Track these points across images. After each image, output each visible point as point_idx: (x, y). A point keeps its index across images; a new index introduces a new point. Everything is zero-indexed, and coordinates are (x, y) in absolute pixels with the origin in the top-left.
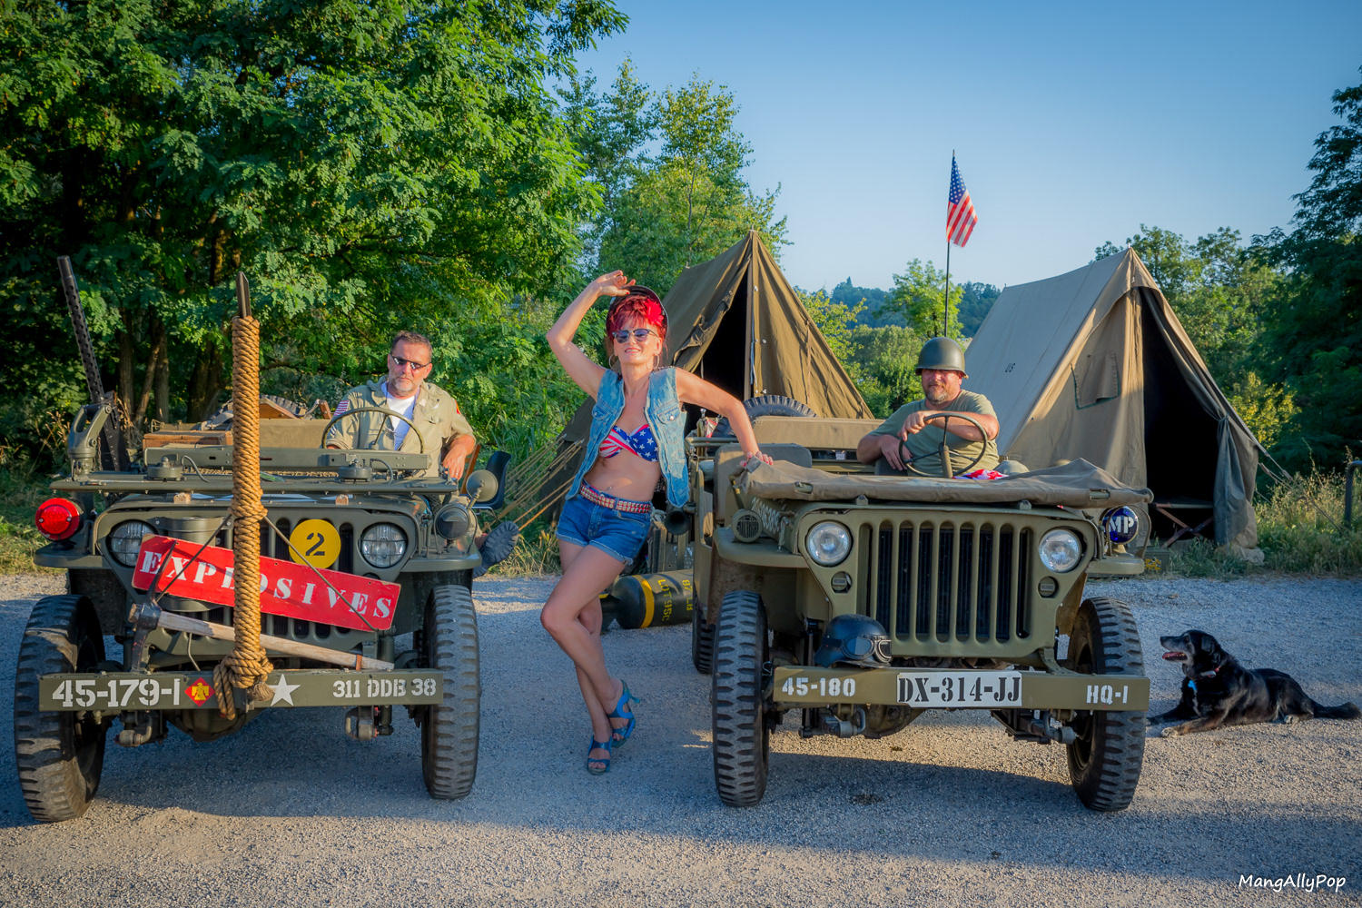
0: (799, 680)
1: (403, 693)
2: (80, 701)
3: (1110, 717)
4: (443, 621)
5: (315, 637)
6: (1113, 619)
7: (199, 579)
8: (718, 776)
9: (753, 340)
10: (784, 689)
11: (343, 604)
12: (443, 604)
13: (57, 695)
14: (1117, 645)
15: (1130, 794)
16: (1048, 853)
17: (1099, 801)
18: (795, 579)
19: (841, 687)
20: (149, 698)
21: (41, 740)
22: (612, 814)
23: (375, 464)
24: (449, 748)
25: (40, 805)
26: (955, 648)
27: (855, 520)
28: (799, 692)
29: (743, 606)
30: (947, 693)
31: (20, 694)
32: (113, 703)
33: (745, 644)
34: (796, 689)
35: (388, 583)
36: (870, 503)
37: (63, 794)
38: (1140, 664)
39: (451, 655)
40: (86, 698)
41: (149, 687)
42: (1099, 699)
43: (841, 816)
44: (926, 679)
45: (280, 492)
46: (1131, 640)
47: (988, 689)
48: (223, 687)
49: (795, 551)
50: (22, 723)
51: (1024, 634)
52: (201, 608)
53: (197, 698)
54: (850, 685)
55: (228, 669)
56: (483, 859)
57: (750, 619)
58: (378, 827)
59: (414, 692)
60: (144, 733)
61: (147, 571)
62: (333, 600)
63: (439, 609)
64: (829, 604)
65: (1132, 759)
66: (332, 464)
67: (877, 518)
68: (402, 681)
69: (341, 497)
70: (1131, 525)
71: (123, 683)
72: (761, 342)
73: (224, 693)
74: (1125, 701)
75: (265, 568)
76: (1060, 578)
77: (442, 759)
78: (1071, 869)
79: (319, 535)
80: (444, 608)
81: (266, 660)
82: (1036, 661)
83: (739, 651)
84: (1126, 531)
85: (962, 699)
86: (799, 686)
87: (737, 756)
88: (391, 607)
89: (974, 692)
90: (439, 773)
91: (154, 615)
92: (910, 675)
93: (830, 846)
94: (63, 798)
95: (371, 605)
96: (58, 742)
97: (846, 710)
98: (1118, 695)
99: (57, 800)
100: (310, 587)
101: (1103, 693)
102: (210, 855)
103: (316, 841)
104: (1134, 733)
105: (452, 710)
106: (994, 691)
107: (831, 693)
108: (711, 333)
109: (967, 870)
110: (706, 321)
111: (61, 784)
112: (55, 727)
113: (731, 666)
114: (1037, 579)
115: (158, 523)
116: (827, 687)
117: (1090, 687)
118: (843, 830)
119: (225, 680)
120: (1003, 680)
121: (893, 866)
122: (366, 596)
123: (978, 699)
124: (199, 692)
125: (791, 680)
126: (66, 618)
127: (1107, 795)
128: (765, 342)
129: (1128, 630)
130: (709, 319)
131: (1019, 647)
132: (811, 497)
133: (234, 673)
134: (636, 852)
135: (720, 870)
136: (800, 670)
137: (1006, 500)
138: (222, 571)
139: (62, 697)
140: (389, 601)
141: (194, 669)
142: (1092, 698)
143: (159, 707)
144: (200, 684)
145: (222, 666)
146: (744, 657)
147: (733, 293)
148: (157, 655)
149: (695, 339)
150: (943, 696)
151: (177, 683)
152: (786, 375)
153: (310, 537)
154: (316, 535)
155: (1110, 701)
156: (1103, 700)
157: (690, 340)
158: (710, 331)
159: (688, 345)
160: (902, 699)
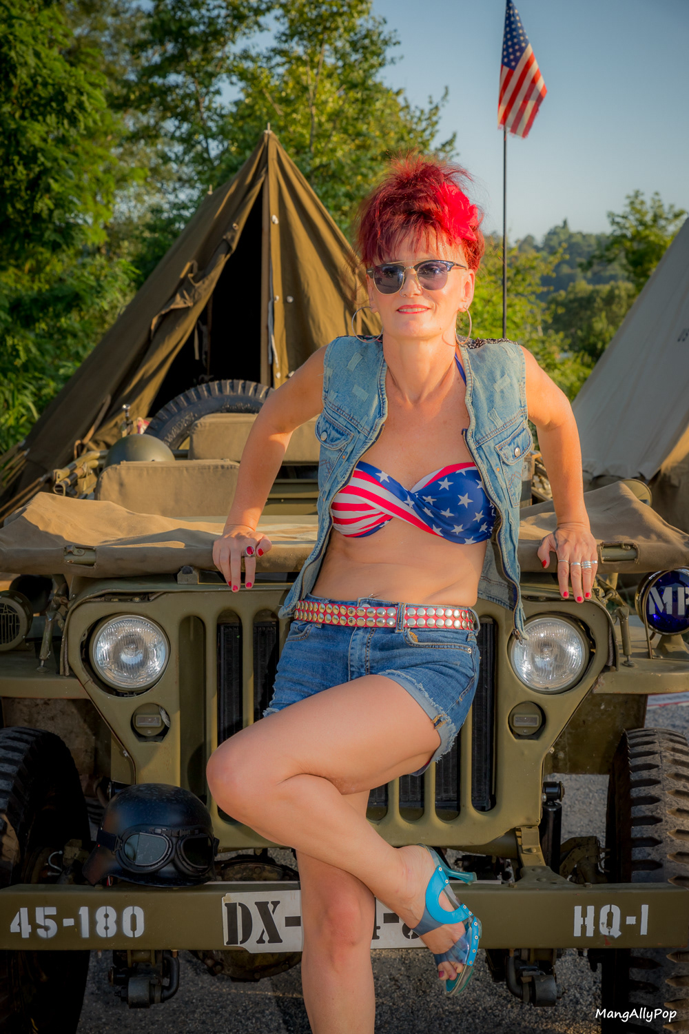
0: (39, 909)
6: (653, 773)
9: (271, 298)
10: (14, 926)
14: (656, 819)
19: (119, 922)
28: (41, 932)
34: (34, 925)
36: (198, 579)
42: (597, 930)
44: (276, 904)
47: (390, 919)
54: (134, 918)
64: (134, 761)
67: (210, 606)
72: (285, 301)
74: (644, 930)
76: (548, 703)
86: (40, 920)
92: (248, 896)
98: (631, 920)
101: (603, 918)
107: (101, 932)
108: (206, 288)
110: (199, 269)
114: (508, 706)
116: (93, 923)
117: (578, 910)
125: (25, 909)
128: (290, 300)
130: (203, 269)
136: (40, 892)
142: (584, 927)
147: (239, 227)
149: (183, 296)
155: (616, 932)
156: (604, 930)
157: (174, 301)
158: (205, 286)
159: (173, 307)
160: (233, 939)
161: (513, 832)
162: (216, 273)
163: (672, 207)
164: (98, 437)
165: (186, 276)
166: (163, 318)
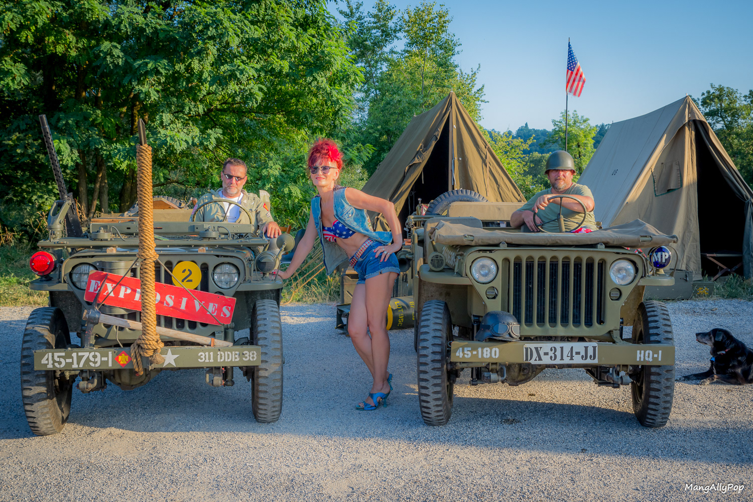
0: (465, 349)
1: (238, 360)
2: (56, 364)
3: (653, 370)
4: (261, 319)
5: (188, 328)
6: (655, 313)
7: (121, 295)
8: (422, 407)
9: (453, 158)
10: (457, 354)
11: (203, 310)
12: (261, 310)
13: (44, 361)
14: (657, 328)
15: (666, 416)
16: (615, 449)
17: (648, 420)
18: (465, 292)
19: (491, 353)
20: (95, 363)
21: (36, 387)
22: (361, 430)
23: (221, 230)
24: (266, 392)
25: (36, 425)
26: (560, 330)
27: (499, 256)
28: (466, 356)
29: (435, 308)
30: (553, 356)
31: (23, 362)
32: (75, 366)
33: (435, 330)
34: (464, 354)
35: (229, 297)
36: (508, 246)
37: (49, 418)
38: (671, 339)
39: (266, 338)
40: (60, 363)
41: (95, 357)
42: (644, 359)
43: (495, 430)
44: (541, 348)
45: (166, 246)
46: (666, 325)
47: (578, 353)
48: (136, 356)
49: (464, 275)
50: (25, 378)
51: (601, 321)
52: (123, 312)
53: (121, 363)
54: (495, 351)
55: (139, 346)
56: (285, 453)
57: (439, 315)
58: (226, 436)
59: (244, 359)
60: (93, 383)
61: (92, 291)
62: (198, 307)
63: (258, 313)
64: (485, 306)
65: (667, 395)
66: (196, 230)
67: (512, 255)
68: (237, 352)
69: (201, 248)
70: (667, 257)
71: (80, 354)
72: (458, 160)
73: (137, 360)
74: (660, 359)
75: (158, 289)
76: (622, 289)
77: (262, 398)
78: (628, 458)
79: (189, 270)
80: (261, 312)
81: (160, 341)
82: (609, 338)
83: (432, 334)
84: (664, 261)
85: (562, 359)
86: (466, 352)
87: (431, 395)
88: (231, 311)
89: (569, 355)
90: (260, 407)
91: (97, 316)
92: (532, 345)
93: (487, 446)
94: (49, 421)
95: (219, 310)
96: (46, 389)
97: (494, 366)
98: (656, 356)
99: (45, 422)
100: (184, 300)
101: (647, 355)
102: (131, 452)
103: (191, 444)
104: (667, 379)
105: (266, 370)
106: (581, 354)
107: (485, 356)
108: (427, 155)
109: (566, 458)
110: (424, 147)
111: (47, 413)
112: (43, 380)
113: (427, 342)
114: (608, 289)
115: (98, 264)
116: (482, 353)
117: (638, 352)
118: (495, 437)
119: (137, 352)
120: (586, 348)
121: (523, 456)
122: (216, 305)
123: (572, 359)
124: (123, 359)
125: (461, 349)
126: (48, 320)
127: (652, 417)
128: (460, 159)
129: (664, 319)
130: (426, 146)
131: (598, 330)
132: (473, 243)
133: (142, 348)
134: (373, 450)
135: (421, 459)
136: (466, 343)
137: (590, 243)
138: (134, 291)
139: (46, 362)
140: (230, 308)
141: (120, 346)
142: (640, 358)
143: (101, 368)
144: (123, 355)
145: (135, 344)
146: (435, 337)
147: (440, 130)
148: (99, 340)
149: (418, 158)
150: (551, 357)
151: (110, 354)
152: (474, 178)
153: (184, 271)
154: (187, 270)
155: (651, 359)
156: (647, 359)
157: (414, 160)
159: (414, 162)
160: (527, 359)
161: (610, 332)
162: (431, 149)
163: (582, 117)
165: (419, 150)
166: (410, 166)
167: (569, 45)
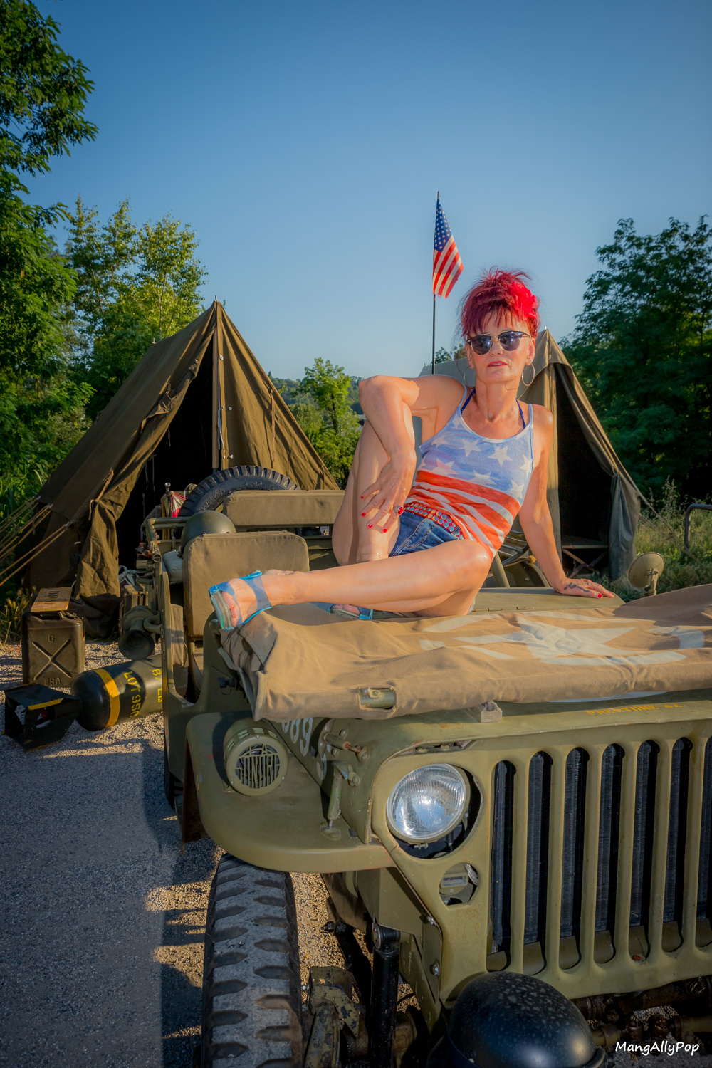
9: (219, 407)
72: (227, 409)
108: (178, 401)
110: (172, 388)
128: (230, 409)
130: (175, 388)
147: (199, 361)
149: (163, 406)
152: (251, 439)
157: (157, 408)
158: (177, 400)
159: (156, 413)
162: (183, 392)
164: (105, 497)
165: (164, 393)
166: (149, 420)
167: (438, 205)
